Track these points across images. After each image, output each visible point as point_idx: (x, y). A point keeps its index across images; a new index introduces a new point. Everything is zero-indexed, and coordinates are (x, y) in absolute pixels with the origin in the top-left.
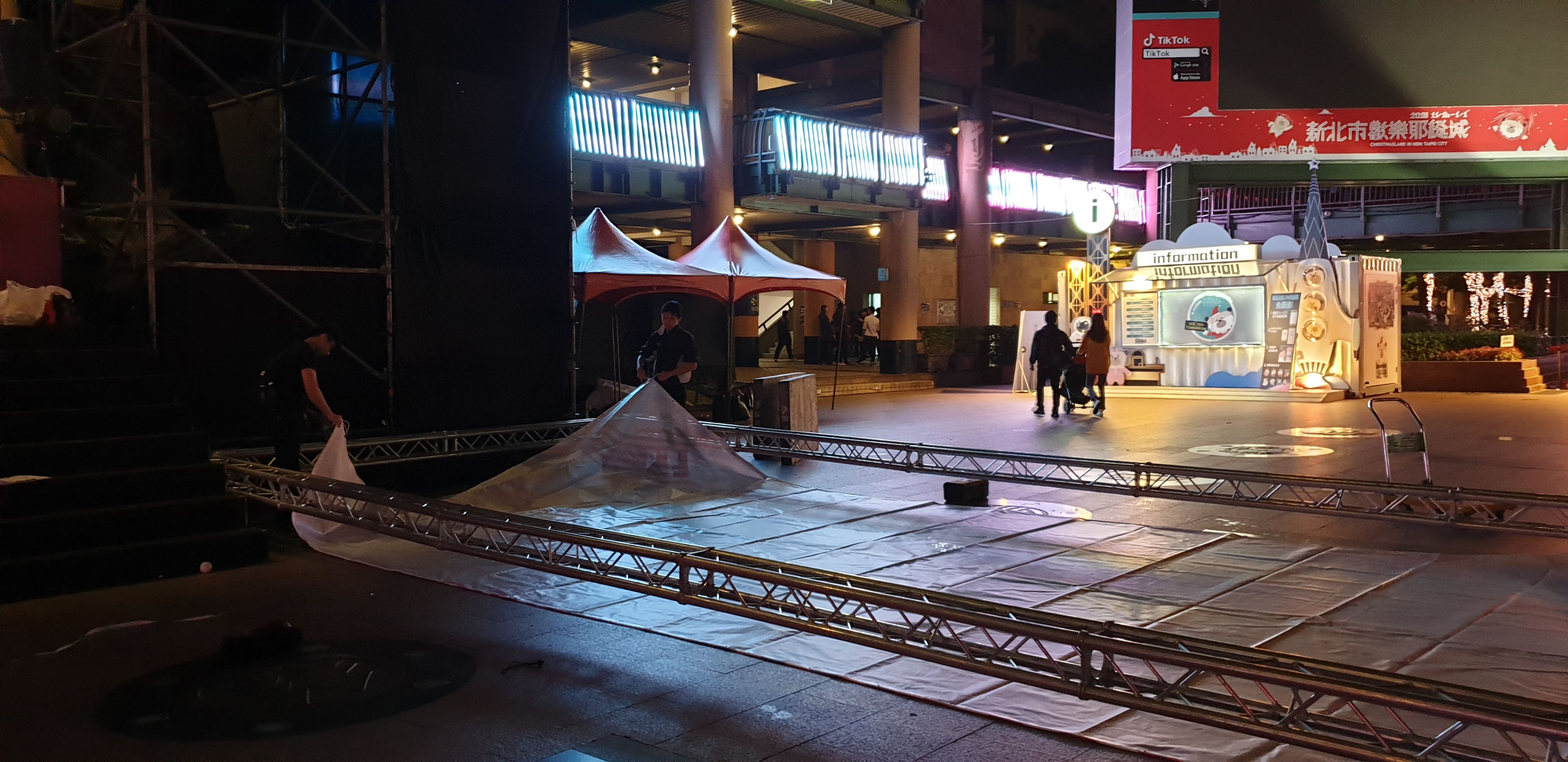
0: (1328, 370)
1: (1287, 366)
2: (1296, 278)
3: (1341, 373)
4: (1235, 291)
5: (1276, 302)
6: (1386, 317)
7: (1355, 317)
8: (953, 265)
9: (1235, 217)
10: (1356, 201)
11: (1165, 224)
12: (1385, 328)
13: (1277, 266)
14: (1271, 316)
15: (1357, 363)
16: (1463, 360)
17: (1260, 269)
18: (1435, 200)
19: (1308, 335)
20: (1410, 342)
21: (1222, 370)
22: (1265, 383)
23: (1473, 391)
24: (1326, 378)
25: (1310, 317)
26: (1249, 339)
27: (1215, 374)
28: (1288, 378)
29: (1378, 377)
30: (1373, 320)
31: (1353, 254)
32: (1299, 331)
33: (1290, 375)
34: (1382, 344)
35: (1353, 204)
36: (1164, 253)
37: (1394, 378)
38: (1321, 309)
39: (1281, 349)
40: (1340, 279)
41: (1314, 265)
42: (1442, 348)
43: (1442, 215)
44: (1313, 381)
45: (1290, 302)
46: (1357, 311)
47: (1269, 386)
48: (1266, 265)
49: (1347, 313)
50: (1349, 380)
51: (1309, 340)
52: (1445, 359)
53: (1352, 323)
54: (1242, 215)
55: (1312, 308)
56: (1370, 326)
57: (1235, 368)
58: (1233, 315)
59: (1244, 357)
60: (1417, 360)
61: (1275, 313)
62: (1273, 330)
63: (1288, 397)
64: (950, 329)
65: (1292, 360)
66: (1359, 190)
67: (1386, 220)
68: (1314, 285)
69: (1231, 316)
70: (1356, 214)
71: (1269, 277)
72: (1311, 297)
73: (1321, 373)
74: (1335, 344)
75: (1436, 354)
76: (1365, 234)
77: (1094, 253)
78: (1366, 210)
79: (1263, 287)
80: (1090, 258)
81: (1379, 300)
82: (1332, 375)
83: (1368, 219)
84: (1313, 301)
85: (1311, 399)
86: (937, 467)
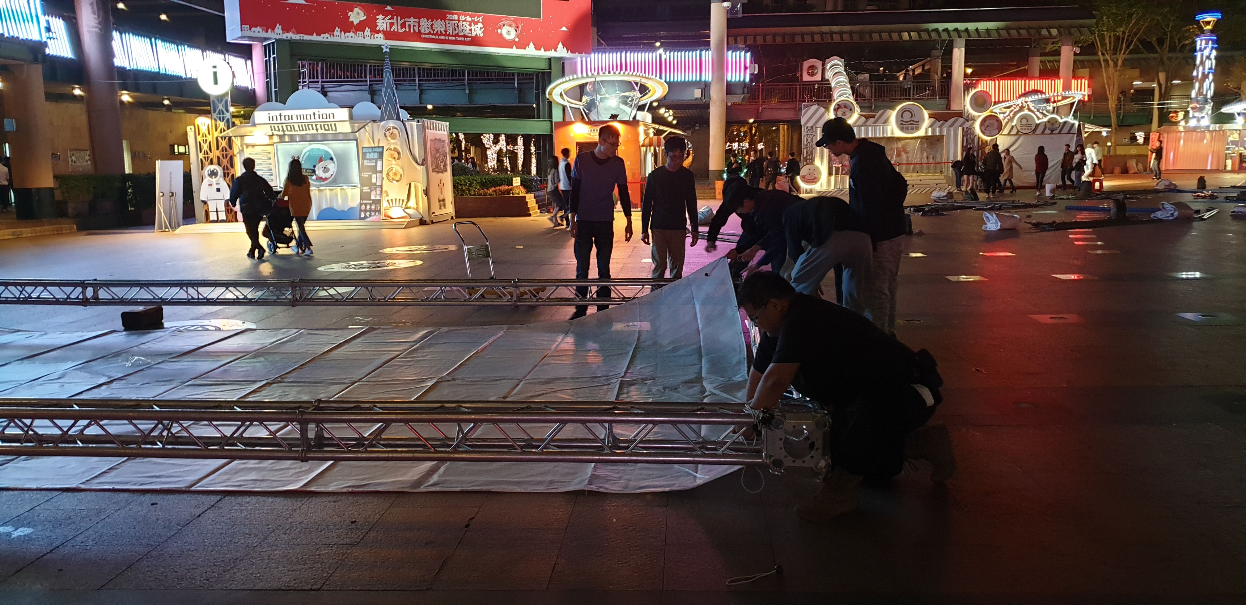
0: (406, 204)
1: (378, 202)
2: (379, 135)
3: (415, 206)
4: (334, 145)
5: (366, 153)
6: (442, 164)
7: (422, 165)
8: (84, 118)
9: (325, 86)
10: (412, 78)
11: (273, 90)
12: (442, 172)
13: (365, 125)
14: (363, 164)
15: (426, 198)
16: (492, 195)
17: (352, 127)
18: (464, 80)
19: (391, 178)
20: (458, 183)
21: (329, 206)
22: (363, 215)
23: (500, 217)
24: (406, 210)
25: (391, 165)
26: (348, 182)
27: (324, 209)
28: (379, 211)
29: (440, 208)
30: (434, 167)
31: (417, 118)
32: (384, 176)
33: (380, 208)
34: (441, 184)
35: (410, 80)
36: (277, 113)
37: (450, 209)
38: (399, 159)
39: (372, 189)
40: (410, 137)
41: (391, 125)
42: (478, 187)
43: (469, 91)
44: (396, 212)
45: (376, 154)
46: (424, 160)
47: (366, 217)
48: (356, 125)
49: (417, 162)
50: (422, 212)
51: (392, 182)
52: (481, 195)
53: (420, 168)
54: (331, 85)
55: (392, 158)
56: (433, 171)
57: (339, 205)
58: (334, 162)
59: (345, 198)
60: (463, 195)
61: (365, 161)
62: (366, 175)
63: (380, 226)
64: (87, 177)
65: (381, 197)
66: (414, 70)
67: (434, 93)
68: (393, 141)
69: (333, 164)
70: (413, 88)
71: (359, 134)
72: (391, 149)
73: (401, 207)
74: (410, 184)
75: (475, 191)
76: (420, 103)
77: (217, 112)
78: (420, 85)
79: (355, 142)
80: (215, 115)
81: (437, 153)
82: (410, 208)
83: (421, 92)
84: (392, 152)
85: (397, 226)
86: (113, 298)
